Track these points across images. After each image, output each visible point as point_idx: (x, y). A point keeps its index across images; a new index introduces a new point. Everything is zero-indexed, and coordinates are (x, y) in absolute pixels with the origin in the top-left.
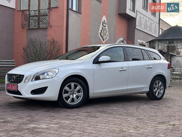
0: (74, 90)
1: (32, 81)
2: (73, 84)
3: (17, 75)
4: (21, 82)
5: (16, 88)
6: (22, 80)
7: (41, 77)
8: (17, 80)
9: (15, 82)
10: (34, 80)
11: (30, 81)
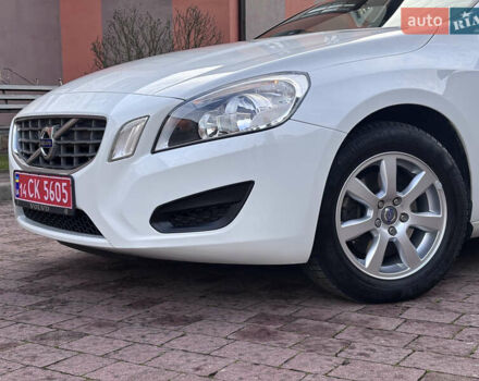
0: (400, 195)
1: (153, 152)
2: (388, 164)
3: (66, 119)
4: (93, 157)
5: (63, 196)
6: (97, 147)
7: (205, 124)
8: (69, 149)
9: (56, 161)
10: (163, 144)
11: (143, 153)
